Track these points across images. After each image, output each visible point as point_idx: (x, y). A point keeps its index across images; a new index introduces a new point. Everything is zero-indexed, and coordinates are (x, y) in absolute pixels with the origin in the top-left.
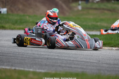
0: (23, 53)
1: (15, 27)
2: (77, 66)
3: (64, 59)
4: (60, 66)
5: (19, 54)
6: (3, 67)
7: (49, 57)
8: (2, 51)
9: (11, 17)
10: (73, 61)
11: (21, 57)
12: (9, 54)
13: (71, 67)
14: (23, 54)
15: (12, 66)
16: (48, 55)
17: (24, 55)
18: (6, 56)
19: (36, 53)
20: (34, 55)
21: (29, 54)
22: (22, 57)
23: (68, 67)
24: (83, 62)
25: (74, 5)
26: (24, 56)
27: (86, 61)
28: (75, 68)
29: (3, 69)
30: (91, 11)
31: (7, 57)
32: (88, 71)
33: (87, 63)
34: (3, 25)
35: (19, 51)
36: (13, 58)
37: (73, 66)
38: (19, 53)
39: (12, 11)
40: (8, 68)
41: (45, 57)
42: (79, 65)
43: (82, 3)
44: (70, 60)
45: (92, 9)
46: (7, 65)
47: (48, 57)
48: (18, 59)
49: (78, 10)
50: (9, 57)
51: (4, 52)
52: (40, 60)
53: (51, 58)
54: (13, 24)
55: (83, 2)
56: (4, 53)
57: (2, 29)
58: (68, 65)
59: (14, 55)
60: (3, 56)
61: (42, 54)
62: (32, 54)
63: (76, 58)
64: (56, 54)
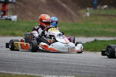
0: (34, 59)
2: (87, 71)
3: (73, 65)
4: (69, 71)
5: (29, 60)
6: (15, 73)
7: (59, 62)
8: (13, 57)
9: (21, 24)
10: (82, 66)
11: (32, 63)
12: (20, 60)
13: (80, 72)
14: (34, 60)
15: (23, 71)
16: (58, 61)
17: (34, 61)
18: (17, 62)
19: (46, 59)
20: (44, 61)
21: (39, 60)
22: (33, 63)
23: (78, 72)
24: (93, 68)
27: (95, 66)
28: (84, 73)
29: (15, 74)
30: (99, 18)
31: (18, 63)
32: (97, 75)
33: (96, 68)
34: (14, 32)
35: (30, 57)
36: (24, 64)
37: (82, 71)
38: (29, 59)
39: (22, 19)
40: (19, 73)
41: (56, 63)
42: (88, 70)
44: (80, 66)
45: (100, 15)
46: (18, 71)
47: (57, 62)
48: (28, 65)
49: (87, 17)
50: (20, 63)
51: (15, 58)
52: (50, 66)
53: (61, 64)
54: (24, 31)
55: (91, 9)
56: (15, 59)
57: (13, 36)
58: (77, 71)
59: (25, 61)
60: (14, 62)
61: (52, 60)
62: (42, 60)
63: (85, 63)
64: (65, 59)
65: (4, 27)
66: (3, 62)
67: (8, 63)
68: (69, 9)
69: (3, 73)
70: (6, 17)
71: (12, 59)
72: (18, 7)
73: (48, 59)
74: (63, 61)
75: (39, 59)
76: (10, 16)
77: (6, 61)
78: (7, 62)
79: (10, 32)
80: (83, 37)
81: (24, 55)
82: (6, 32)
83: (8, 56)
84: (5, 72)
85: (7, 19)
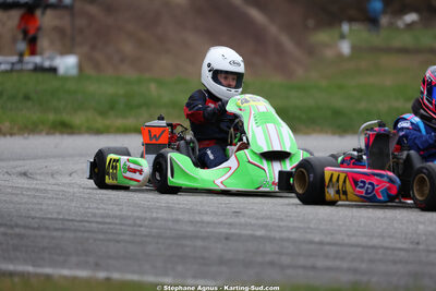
0: (138, 218)
1: (108, 122)
2: (337, 263)
3: (288, 240)
4: (272, 264)
5: (122, 224)
6: (66, 272)
7: (233, 231)
8: (59, 213)
9: (92, 88)
10: (321, 243)
11: (130, 235)
12: (87, 224)
13: (314, 268)
14: (138, 222)
15: (97, 266)
16: (230, 224)
17: (141, 226)
18: (75, 231)
19: (186, 217)
20: (177, 227)
22: (135, 235)
23: (304, 267)
24: (359, 249)
25: (322, 37)
26: (142, 229)
27: (370, 243)
28: (328, 269)
29: (65, 278)
30: (387, 61)
31: (80, 234)
32: (374, 279)
33: (372, 251)
34: (66, 117)
35: (124, 213)
36: (101, 236)
37: (320, 263)
38: (122, 218)
39: (97, 66)
40: (83, 273)
41: (220, 233)
42: (343, 259)
43: (350, 30)
44: (311, 242)
45: (389, 50)
46: (78, 266)
47: (228, 231)
48: (118, 242)
49: (340, 56)
51: (67, 217)
52: (199, 243)
53: (240, 235)
54: (103, 113)
55: (356, 26)
56: (68, 220)
57: (62, 133)
58: (302, 261)
59: (106, 226)
60: (63, 230)
61: (208, 223)
62: (170, 223)
63: (332, 234)
64: (257, 219)
65: (27, 98)
66: (23, 231)
67: (43, 237)
68: (273, 30)
69: (22, 275)
70: (37, 59)
71: (56, 219)
72: (81, 22)
73: (191, 218)
74: (250, 224)
75: (157, 219)
76: (51, 58)
77: (34, 229)
78: (37, 232)
79: (51, 117)
80: (327, 132)
81: (102, 205)
82: (35, 116)
83: (41, 210)
84: (30, 269)
85: (38, 69)
